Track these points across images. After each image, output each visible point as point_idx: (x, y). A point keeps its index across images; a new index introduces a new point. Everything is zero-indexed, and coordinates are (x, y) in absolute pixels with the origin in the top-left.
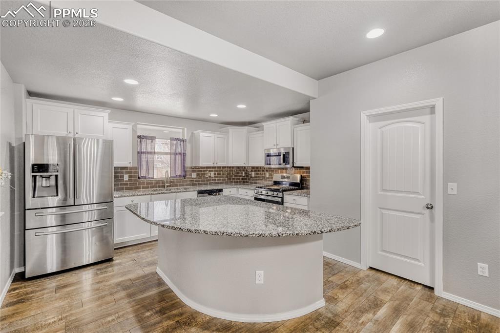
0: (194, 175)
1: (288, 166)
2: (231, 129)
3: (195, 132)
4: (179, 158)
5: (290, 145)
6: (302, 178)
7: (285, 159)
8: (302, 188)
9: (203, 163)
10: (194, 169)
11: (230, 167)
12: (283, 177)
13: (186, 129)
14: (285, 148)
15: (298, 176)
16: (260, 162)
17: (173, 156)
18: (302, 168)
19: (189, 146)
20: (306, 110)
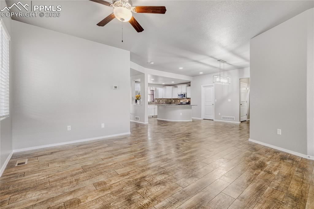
0: (156, 101)
1: (185, 98)
2: (167, 87)
3: (157, 88)
4: (152, 95)
5: (185, 92)
6: (189, 101)
7: (184, 96)
8: (189, 104)
9: (160, 97)
10: (156, 99)
11: (167, 99)
12: (183, 101)
13: (154, 87)
14: (184, 93)
15: (188, 101)
16: (176, 97)
17: (151, 95)
18: (189, 98)
19: (155, 92)
20: (190, 83)
